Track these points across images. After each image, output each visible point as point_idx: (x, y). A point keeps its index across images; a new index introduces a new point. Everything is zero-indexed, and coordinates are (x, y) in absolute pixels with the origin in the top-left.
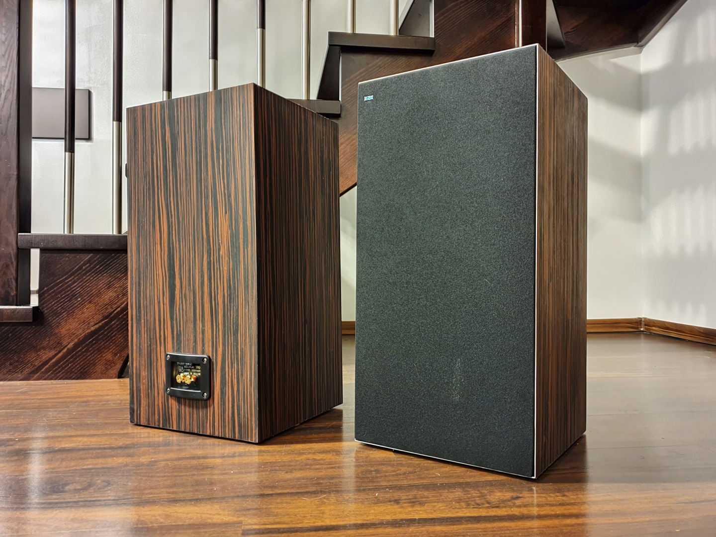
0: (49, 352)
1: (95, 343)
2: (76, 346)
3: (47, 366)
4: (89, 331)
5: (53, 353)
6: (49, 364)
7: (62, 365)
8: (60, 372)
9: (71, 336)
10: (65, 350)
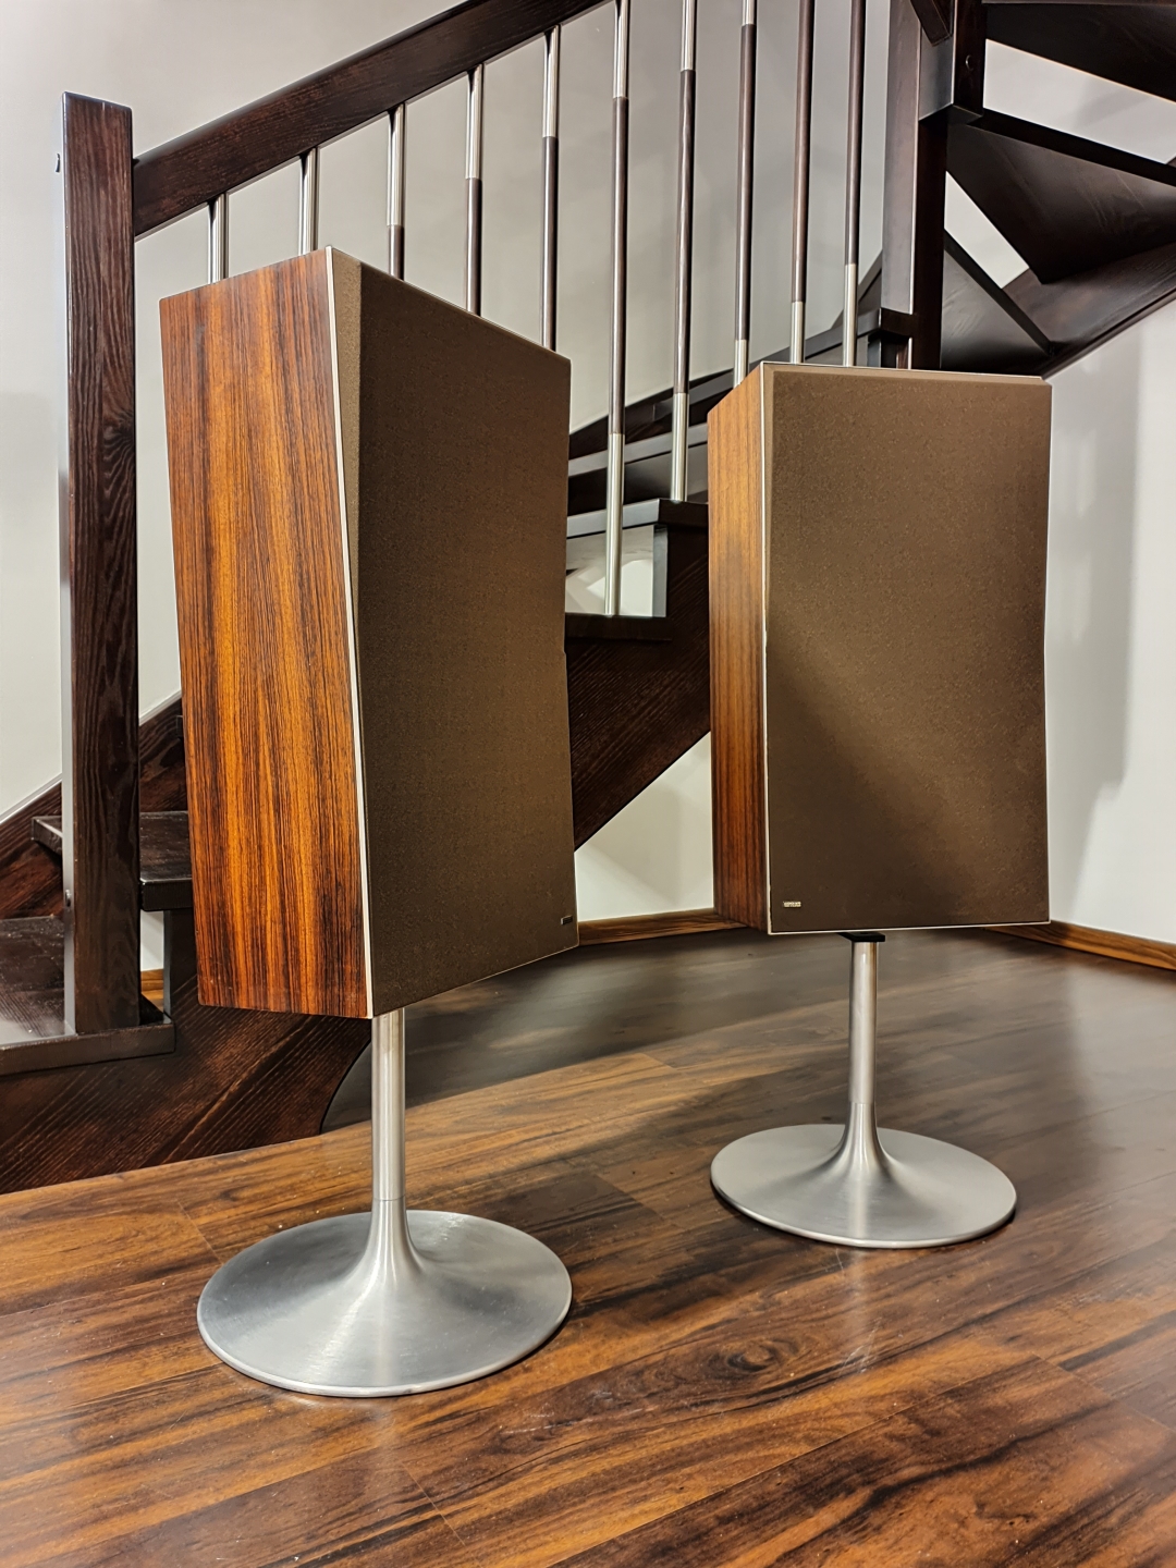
0: (195, 1104)
1: (279, 1076)
2: (246, 1085)
3: (193, 1132)
4: (268, 1054)
5: (201, 1106)
6: (196, 1128)
7: (220, 1125)
8: (215, 1139)
9: (235, 1070)
10: (224, 1098)
